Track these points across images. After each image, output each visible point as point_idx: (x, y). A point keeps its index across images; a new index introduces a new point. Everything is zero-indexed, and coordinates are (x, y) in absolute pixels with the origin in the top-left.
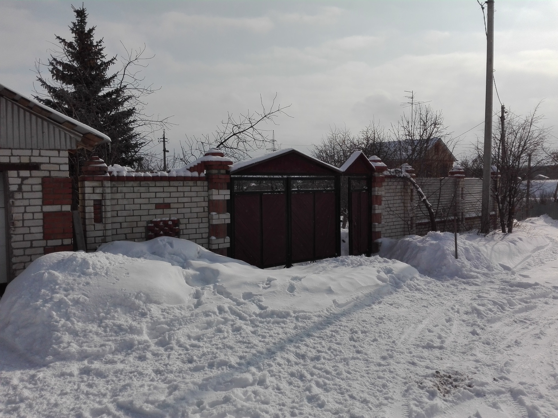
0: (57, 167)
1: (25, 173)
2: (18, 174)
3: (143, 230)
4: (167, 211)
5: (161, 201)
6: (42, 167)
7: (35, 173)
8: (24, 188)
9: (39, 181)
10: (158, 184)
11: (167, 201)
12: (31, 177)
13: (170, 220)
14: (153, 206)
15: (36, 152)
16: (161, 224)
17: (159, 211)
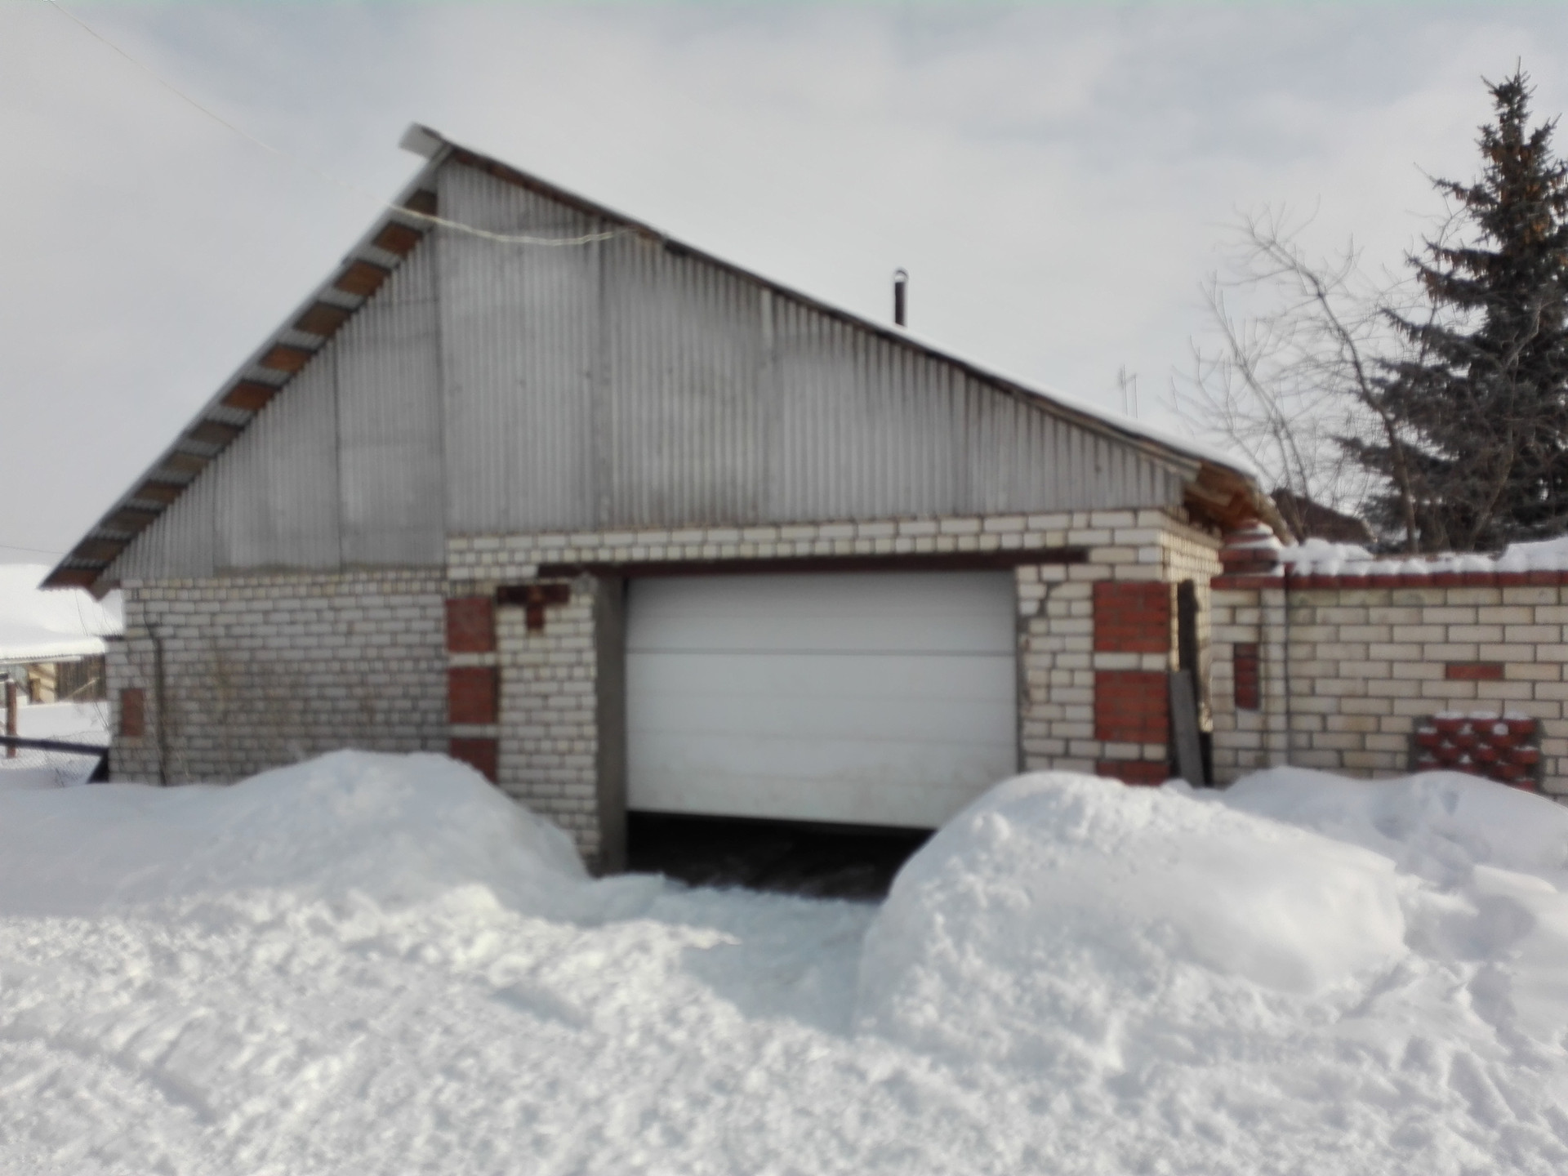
0: (1129, 555)
1: (1053, 572)
2: (1039, 573)
3: (1399, 743)
4: (1487, 688)
5: (1465, 654)
6: (1095, 555)
7: (1077, 571)
8: (1053, 608)
9: (1086, 590)
10: (1456, 596)
11: (1489, 654)
12: (1068, 580)
13: (1500, 720)
14: (1438, 671)
15: (1079, 520)
16: (1467, 730)
17: (1460, 688)
